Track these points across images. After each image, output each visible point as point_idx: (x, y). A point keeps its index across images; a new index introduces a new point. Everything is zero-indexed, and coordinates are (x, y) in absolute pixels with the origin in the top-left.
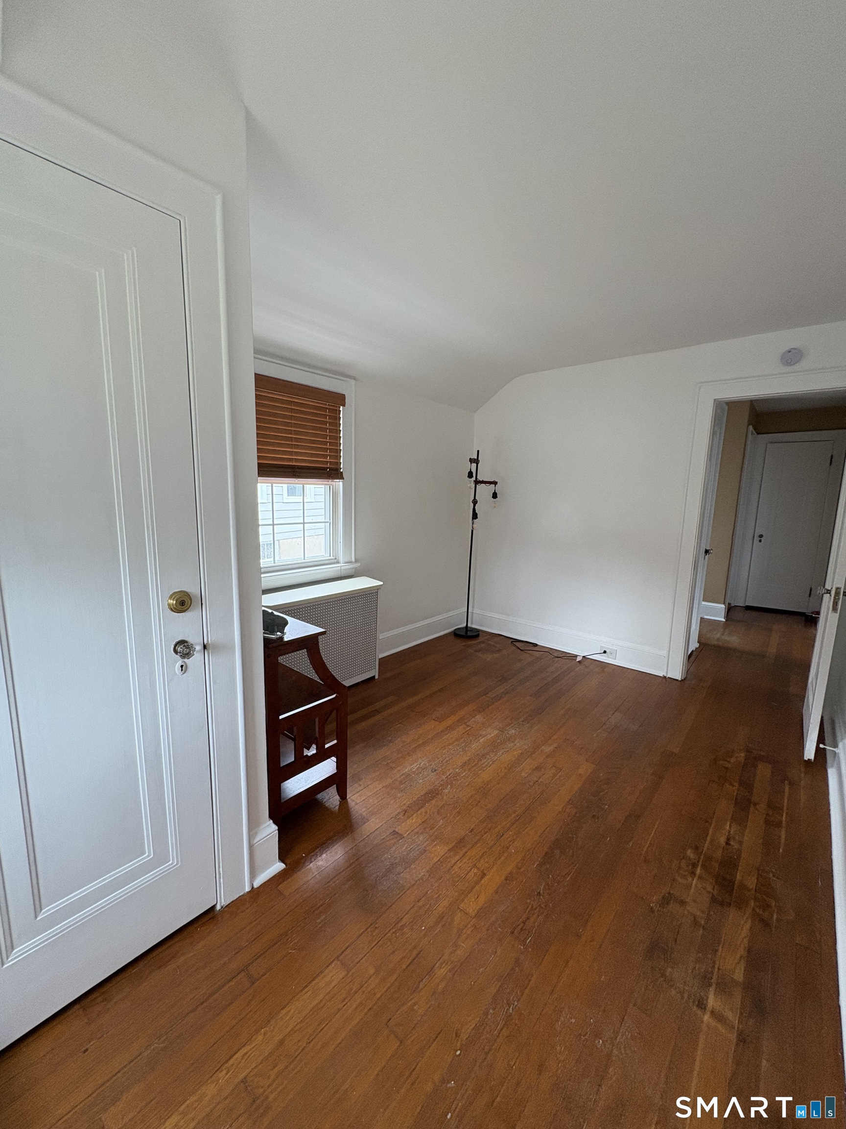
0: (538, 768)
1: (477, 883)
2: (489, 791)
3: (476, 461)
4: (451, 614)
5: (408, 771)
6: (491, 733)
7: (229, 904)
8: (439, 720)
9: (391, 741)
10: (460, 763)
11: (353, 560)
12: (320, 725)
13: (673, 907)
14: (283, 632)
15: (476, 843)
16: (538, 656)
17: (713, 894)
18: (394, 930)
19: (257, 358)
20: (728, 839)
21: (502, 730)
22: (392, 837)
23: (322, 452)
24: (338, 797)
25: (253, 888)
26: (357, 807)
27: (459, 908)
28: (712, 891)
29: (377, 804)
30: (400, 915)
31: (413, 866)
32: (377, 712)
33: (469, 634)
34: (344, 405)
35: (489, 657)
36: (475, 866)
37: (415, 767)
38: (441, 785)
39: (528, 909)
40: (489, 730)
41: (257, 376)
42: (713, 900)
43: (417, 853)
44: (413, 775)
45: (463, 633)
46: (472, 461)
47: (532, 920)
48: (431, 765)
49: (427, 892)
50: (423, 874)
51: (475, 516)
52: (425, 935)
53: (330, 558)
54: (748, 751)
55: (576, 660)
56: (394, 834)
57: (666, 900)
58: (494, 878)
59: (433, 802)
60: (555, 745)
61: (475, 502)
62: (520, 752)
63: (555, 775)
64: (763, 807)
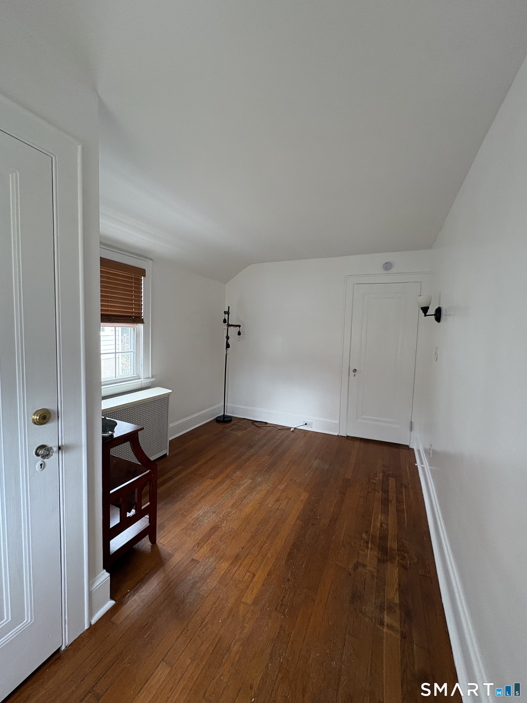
0: (277, 500)
1: (251, 582)
2: (250, 520)
3: (227, 313)
4: (214, 407)
5: (197, 516)
6: (247, 482)
7: (72, 643)
8: (214, 478)
9: (183, 497)
10: (230, 505)
11: (150, 376)
12: (139, 493)
13: (360, 569)
14: (113, 431)
15: (247, 556)
16: (268, 430)
17: (378, 557)
18: (200, 628)
19: (102, 248)
20: (381, 524)
21: (253, 479)
22: (191, 564)
23: (130, 305)
24: (149, 543)
25: (91, 625)
26: (164, 547)
27: (241, 602)
28: (378, 555)
29: (178, 543)
30: (203, 617)
31: (208, 581)
32: (171, 478)
33: (226, 419)
34: (144, 276)
35: (239, 434)
36: (248, 571)
37: (201, 512)
38: (220, 521)
39: (283, 591)
40: (246, 480)
41: (102, 259)
42: (379, 560)
43: (210, 571)
44: (201, 518)
45: (222, 420)
46: (225, 313)
47: (286, 597)
48: (212, 509)
49: (220, 596)
50: (215, 584)
51: (228, 346)
52: (222, 626)
53: (134, 375)
54: (384, 472)
55: (290, 430)
56: (193, 561)
57: (356, 567)
58: (261, 576)
59: (216, 534)
60: (285, 484)
61: (228, 338)
62: (266, 491)
63: (288, 503)
64: (394, 502)
